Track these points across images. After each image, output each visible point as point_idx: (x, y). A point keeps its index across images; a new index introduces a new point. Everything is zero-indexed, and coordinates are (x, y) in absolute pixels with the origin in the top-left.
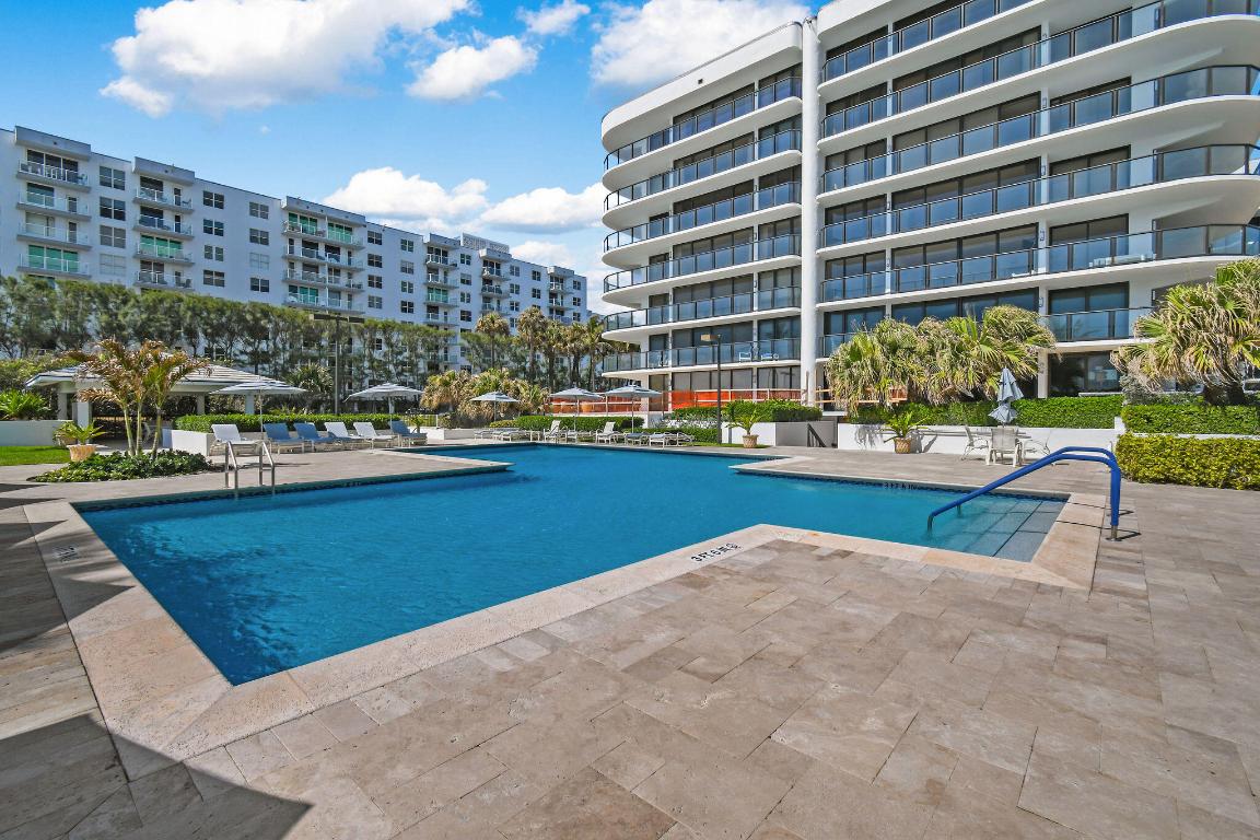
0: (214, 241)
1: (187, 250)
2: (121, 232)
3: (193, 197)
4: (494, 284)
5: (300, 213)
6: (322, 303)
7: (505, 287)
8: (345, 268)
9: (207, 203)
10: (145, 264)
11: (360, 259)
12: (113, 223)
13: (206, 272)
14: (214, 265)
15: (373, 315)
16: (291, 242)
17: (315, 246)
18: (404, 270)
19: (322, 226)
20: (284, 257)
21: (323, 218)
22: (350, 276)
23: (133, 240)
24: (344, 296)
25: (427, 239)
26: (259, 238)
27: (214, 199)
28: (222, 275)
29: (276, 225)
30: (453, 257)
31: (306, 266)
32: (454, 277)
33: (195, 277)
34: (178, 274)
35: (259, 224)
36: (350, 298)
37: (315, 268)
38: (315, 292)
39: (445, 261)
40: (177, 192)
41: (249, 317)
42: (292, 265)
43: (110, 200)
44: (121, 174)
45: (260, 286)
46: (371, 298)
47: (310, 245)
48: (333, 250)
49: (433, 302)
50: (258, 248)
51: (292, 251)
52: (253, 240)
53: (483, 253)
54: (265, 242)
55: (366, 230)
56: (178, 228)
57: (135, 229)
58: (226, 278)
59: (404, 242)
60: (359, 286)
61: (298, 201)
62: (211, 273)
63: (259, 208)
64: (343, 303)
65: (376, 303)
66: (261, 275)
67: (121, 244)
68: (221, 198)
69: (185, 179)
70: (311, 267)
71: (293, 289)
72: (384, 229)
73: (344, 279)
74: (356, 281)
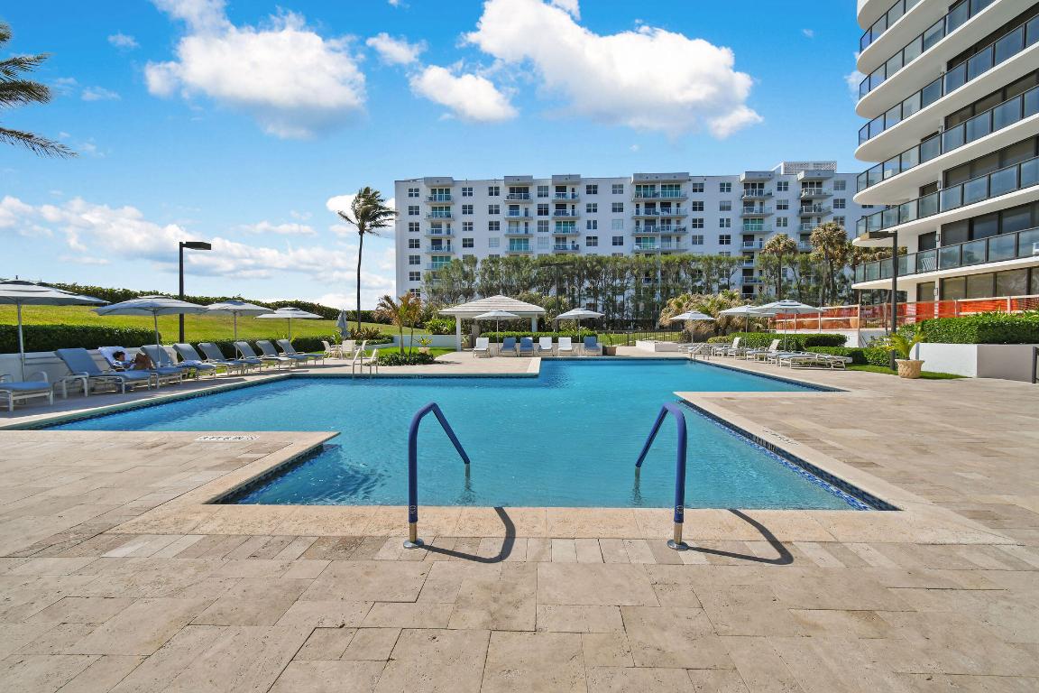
0: (592, 217)
1: (578, 226)
2: (547, 223)
3: (581, 190)
4: (815, 202)
5: (643, 183)
6: (657, 247)
7: (827, 204)
8: (674, 217)
9: (588, 192)
10: (558, 239)
11: (686, 207)
12: (543, 218)
13: (588, 238)
14: (592, 233)
15: (696, 251)
16: (638, 206)
17: (653, 205)
18: (722, 208)
19: (658, 188)
21: (659, 182)
22: (678, 222)
23: (553, 227)
24: (674, 240)
25: (743, 177)
26: (618, 208)
27: (592, 189)
28: (596, 238)
29: (627, 196)
30: (770, 187)
31: (647, 222)
32: (770, 205)
33: (582, 242)
34: (573, 242)
35: (617, 198)
36: (678, 239)
37: (653, 221)
38: (653, 240)
39: (761, 193)
40: (573, 190)
41: (588, 265)
42: (638, 223)
43: (542, 204)
44: (546, 187)
45: (617, 241)
46: (694, 237)
47: (650, 206)
48: (666, 205)
49: (749, 232)
50: (618, 215)
51: (638, 213)
52: (614, 210)
53: (801, 176)
54: (621, 210)
55: (691, 183)
56: (573, 213)
57: (553, 219)
58: (599, 240)
59: (722, 185)
60: (684, 229)
61: (641, 175)
62: (591, 238)
63: (618, 187)
64: (673, 245)
65: (698, 240)
66: (618, 233)
67: (547, 230)
68: (596, 187)
69: (575, 180)
70: (650, 221)
71: (638, 240)
72: (706, 178)
73: (674, 225)
74: (683, 225)
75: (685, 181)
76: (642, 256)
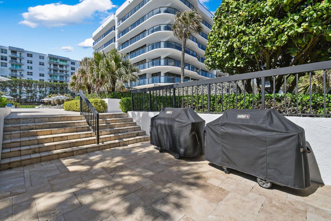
0: (30, 65)
1: (23, 67)
2: (6, 63)
3: (24, 55)
5: (52, 58)
6: (58, 79)
8: (65, 71)
9: (28, 56)
10: (12, 71)
11: (69, 69)
12: (4, 61)
13: (28, 72)
14: (30, 71)
16: (50, 65)
17: (57, 65)
19: (58, 61)
20: (48, 68)
21: (58, 59)
22: (66, 72)
23: (9, 65)
24: (65, 78)
26: (42, 64)
27: (30, 55)
28: (32, 73)
29: (46, 61)
31: (54, 70)
33: (25, 73)
34: (20, 73)
35: (42, 61)
37: (56, 71)
38: (56, 77)
40: (20, 54)
42: (50, 70)
43: (3, 56)
44: (6, 50)
45: (42, 75)
47: (55, 65)
48: (61, 66)
51: (50, 67)
52: (40, 64)
54: (43, 65)
55: (71, 61)
56: (20, 62)
57: (9, 62)
58: (33, 74)
60: (68, 75)
61: (51, 55)
62: (29, 72)
63: (42, 57)
66: (42, 72)
67: (6, 66)
68: (32, 55)
69: (22, 51)
70: (55, 70)
71: (51, 76)
72: (75, 61)
73: (64, 73)
74: (67, 74)
75: (68, 60)
76: (52, 82)
